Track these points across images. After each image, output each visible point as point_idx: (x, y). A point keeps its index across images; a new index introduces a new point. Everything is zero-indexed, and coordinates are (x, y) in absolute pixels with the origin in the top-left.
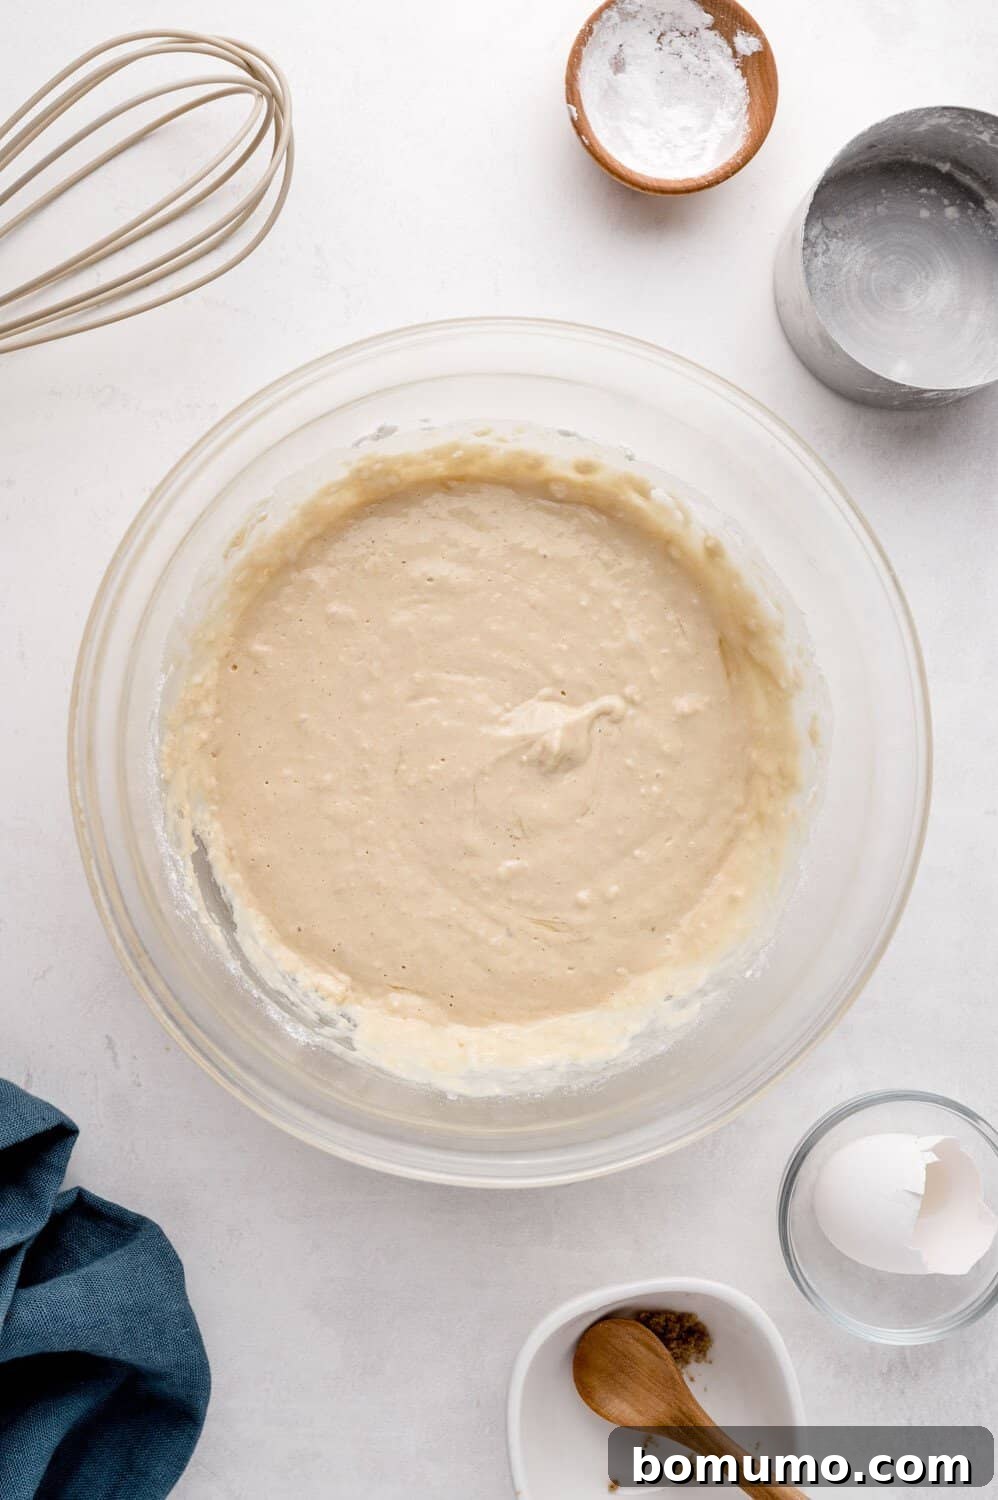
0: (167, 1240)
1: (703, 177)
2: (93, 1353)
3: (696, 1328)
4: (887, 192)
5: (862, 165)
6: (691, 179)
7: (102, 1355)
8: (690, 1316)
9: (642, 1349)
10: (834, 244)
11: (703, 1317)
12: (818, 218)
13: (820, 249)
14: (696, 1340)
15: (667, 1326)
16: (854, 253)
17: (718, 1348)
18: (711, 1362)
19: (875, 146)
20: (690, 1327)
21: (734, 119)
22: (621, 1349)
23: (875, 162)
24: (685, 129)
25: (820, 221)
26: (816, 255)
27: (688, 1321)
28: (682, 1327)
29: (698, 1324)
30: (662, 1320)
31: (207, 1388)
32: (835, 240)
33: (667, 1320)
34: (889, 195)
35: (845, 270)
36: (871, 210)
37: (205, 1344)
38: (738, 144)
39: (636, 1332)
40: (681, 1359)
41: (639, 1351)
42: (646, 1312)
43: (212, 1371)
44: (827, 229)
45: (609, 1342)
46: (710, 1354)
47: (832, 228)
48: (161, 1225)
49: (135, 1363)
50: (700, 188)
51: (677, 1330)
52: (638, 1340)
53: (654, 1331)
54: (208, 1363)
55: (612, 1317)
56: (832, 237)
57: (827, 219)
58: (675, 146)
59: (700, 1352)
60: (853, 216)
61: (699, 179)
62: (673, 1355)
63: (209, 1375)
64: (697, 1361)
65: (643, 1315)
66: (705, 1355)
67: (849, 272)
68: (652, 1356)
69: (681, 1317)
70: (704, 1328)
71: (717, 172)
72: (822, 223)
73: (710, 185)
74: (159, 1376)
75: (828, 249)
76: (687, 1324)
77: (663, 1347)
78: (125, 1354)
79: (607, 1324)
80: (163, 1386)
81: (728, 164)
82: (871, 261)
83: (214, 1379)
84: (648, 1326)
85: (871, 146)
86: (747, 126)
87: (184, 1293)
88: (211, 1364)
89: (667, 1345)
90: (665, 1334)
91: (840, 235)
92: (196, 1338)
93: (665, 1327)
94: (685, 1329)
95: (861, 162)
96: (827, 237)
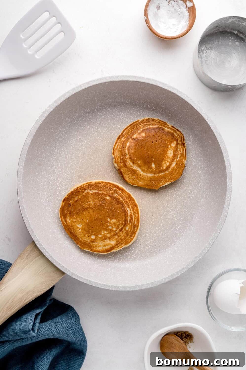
0: (75, 311)
1: (176, 36)
2: (59, 338)
3: (189, 335)
4: (221, 38)
5: (215, 32)
6: (173, 36)
7: (61, 339)
8: (187, 332)
9: (176, 341)
10: (208, 51)
11: (190, 332)
12: (204, 45)
13: (204, 52)
14: (189, 338)
15: (182, 335)
16: (213, 53)
17: (195, 339)
18: (194, 342)
19: (218, 27)
20: (187, 335)
21: (186, 22)
22: (171, 342)
23: (218, 31)
24: (173, 25)
25: (205, 45)
26: (204, 54)
27: (187, 333)
28: (185, 335)
29: (189, 334)
30: (180, 334)
31: (86, 346)
32: (208, 50)
33: (182, 334)
34: (222, 39)
35: (211, 57)
36: (217, 43)
37: (85, 335)
38: (185, 28)
39: (174, 337)
40: (186, 343)
41: (176, 342)
42: (176, 332)
43: (87, 342)
44: (206, 47)
45: (168, 340)
46: (193, 340)
47: (207, 47)
48: (73, 307)
49: (69, 341)
50: (175, 38)
51: (184, 336)
52: (175, 339)
53: (178, 337)
54: (86, 340)
55: (168, 334)
56: (208, 49)
57: (206, 45)
58: (171, 29)
59: (191, 340)
60: (213, 44)
61: (175, 36)
62: (184, 342)
63: (87, 343)
64: (190, 342)
65: (175, 333)
66: (192, 341)
67: (212, 58)
68: (179, 343)
69: (185, 332)
70: (191, 334)
71: (180, 35)
72: (205, 46)
73: (178, 38)
74: (74, 343)
75: (206, 52)
76: (187, 334)
77: (181, 340)
78: (66, 338)
79: (167, 336)
80: (76, 346)
81: (183, 33)
82: (217, 55)
83: (88, 344)
84: (177, 336)
85: (217, 27)
86: (188, 24)
87: (80, 323)
88: (87, 340)
89: (182, 340)
90: (181, 337)
91: (209, 49)
92: (83, 334)
93: (181, 335)
94: (186, 335)
95: (215, 31)
96: (206, 49)
